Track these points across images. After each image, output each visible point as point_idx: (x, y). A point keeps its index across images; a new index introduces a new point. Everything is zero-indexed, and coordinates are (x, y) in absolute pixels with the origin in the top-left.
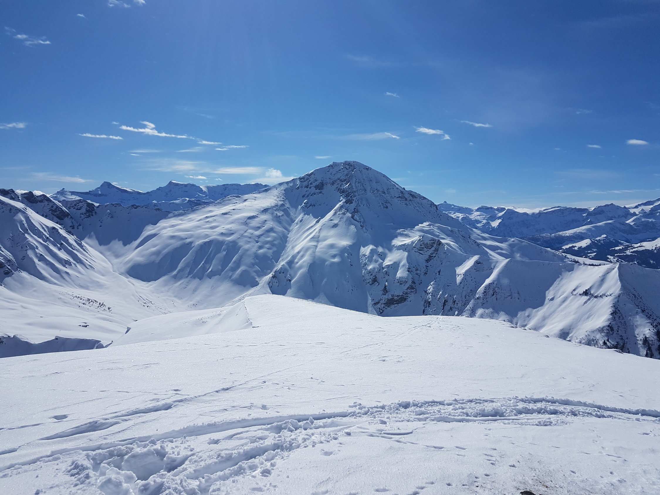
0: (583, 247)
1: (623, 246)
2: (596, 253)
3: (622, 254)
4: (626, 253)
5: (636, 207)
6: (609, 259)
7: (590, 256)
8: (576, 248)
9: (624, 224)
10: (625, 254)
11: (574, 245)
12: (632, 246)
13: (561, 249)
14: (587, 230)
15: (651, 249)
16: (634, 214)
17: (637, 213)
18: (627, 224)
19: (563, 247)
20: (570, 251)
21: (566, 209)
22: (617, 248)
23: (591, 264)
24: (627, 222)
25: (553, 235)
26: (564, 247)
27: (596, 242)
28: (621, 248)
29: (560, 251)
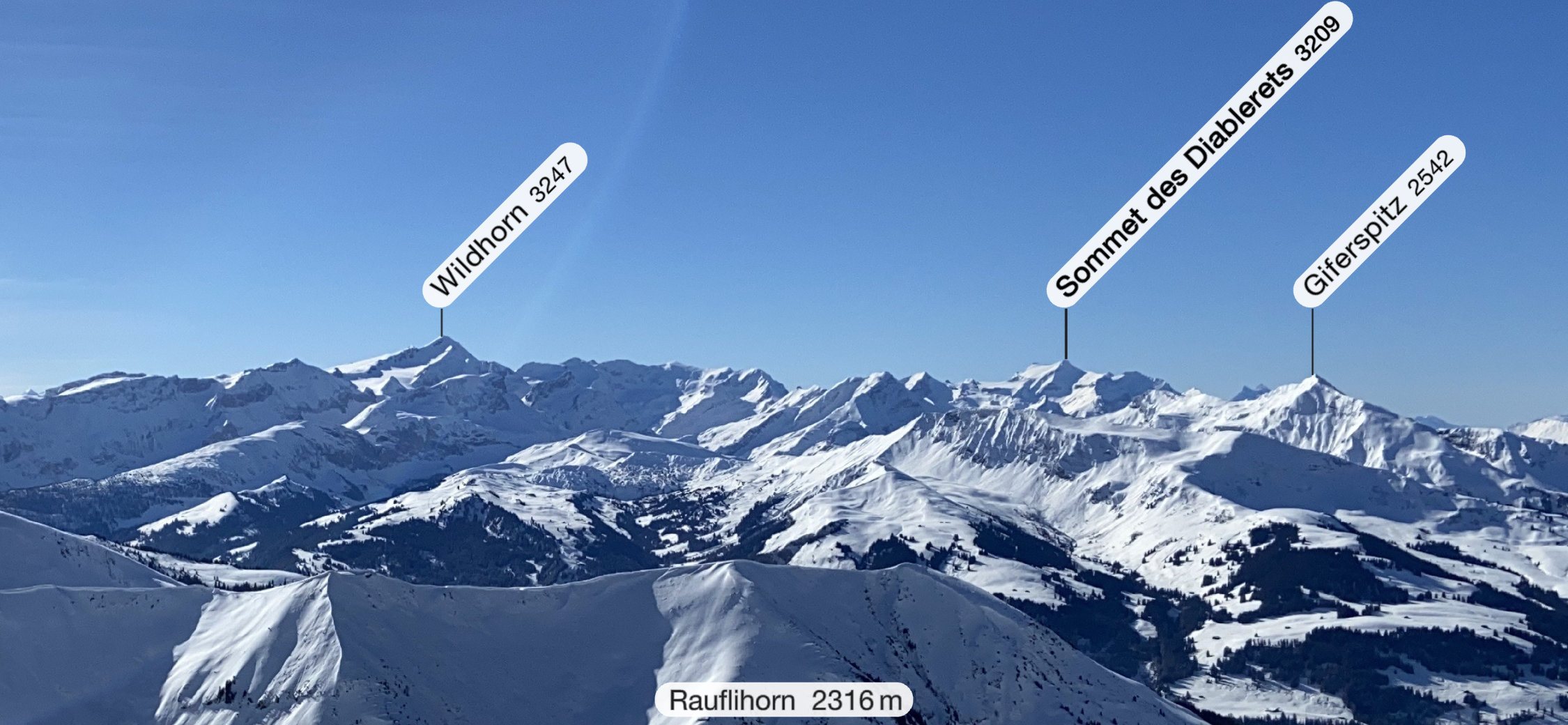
0: (211, 524)
1: (342, 512)
2: (254, 545)
3: (340, 542)
4: (351, 536)
5: (374, 372)
6: (301, 561)
7: (237, 555)
8: (188, 531)
9: (339, 433)
10: (349, 541)
11: (180, 517)
12: (369, 511)
13: (137, 535)
14: (219, 458)
15: (427, 518)
16: (370, 396)
17: (378, 393)
18: (349, 431)
19: (143, 529)
20: (170, 542)
21: (143, 382)
22: (323, 521)
23: (241, 583)
24: (349, 425)
25: (103, 483)
26: (146, 529)
27: (253, 501)
28: (337, 520)
29: (134, 543)
